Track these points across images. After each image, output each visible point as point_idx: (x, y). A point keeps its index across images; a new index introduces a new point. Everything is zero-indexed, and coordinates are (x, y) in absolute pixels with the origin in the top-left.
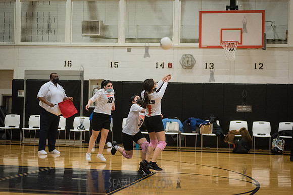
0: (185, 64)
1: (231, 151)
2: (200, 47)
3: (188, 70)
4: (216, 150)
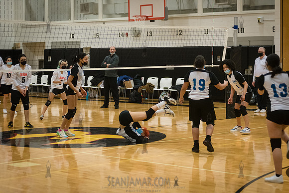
0: (134, 33)
2: (129, 20)
3: (137, 38)
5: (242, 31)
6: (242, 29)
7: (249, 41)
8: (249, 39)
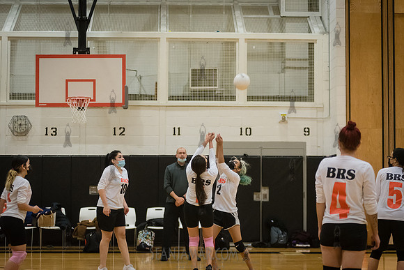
0: (16, 129)
1: (81, 249)
2: (37, 105)
3: (20, 138)
4: (61, 249)
5: (248, 133)
6: (248, 130)
7: (261, 148)
8: (261, 145)
